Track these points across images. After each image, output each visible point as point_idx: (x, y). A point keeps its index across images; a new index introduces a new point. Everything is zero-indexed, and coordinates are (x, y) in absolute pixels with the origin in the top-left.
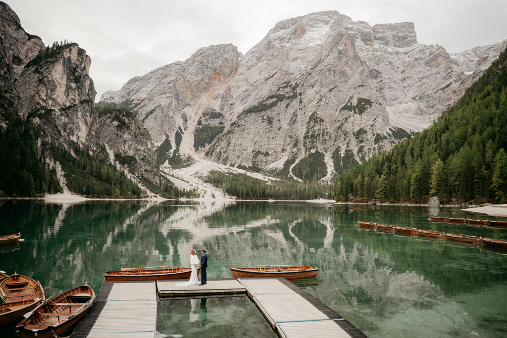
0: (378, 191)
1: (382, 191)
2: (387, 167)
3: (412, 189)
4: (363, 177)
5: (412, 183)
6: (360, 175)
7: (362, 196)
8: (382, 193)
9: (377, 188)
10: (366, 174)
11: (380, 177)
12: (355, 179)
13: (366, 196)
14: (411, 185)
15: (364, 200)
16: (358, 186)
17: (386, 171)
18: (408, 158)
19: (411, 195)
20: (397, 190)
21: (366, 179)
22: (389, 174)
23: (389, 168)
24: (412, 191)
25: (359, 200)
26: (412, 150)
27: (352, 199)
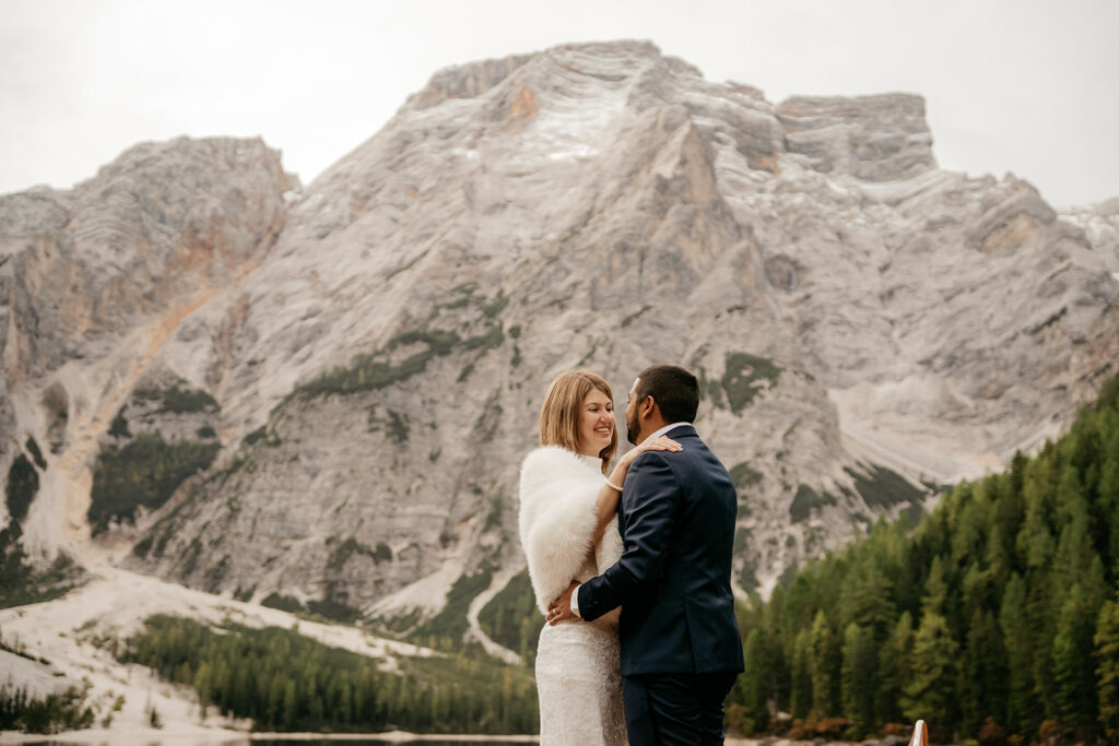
0: (916, 687)
1: (933, 686)
2: (945, 579)
3: (1109, 677)
4: (836, 629)
5: (1105, 650)
6: (820, 617)
7: (836, 711)
8: (932, 695)
9: (912, 675)
10: (846, 608)
11: (916, 625)
12: (796, 632)
13: (856, 711)
14: (1103, 658)
15: (844, 727)
16: (813, 666)
17: (937, 600)
18: (1034, 542)
19: (1107, 710)
20: (1017, 682)
21: (852, 631)
22: (954, 611)
23: (953, 583)
24: (1111, 688)
25: (822, 727)
26: (1048, 507)
27: (788, 725)
